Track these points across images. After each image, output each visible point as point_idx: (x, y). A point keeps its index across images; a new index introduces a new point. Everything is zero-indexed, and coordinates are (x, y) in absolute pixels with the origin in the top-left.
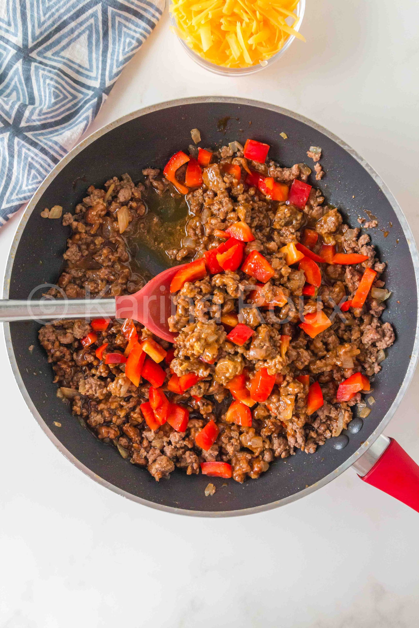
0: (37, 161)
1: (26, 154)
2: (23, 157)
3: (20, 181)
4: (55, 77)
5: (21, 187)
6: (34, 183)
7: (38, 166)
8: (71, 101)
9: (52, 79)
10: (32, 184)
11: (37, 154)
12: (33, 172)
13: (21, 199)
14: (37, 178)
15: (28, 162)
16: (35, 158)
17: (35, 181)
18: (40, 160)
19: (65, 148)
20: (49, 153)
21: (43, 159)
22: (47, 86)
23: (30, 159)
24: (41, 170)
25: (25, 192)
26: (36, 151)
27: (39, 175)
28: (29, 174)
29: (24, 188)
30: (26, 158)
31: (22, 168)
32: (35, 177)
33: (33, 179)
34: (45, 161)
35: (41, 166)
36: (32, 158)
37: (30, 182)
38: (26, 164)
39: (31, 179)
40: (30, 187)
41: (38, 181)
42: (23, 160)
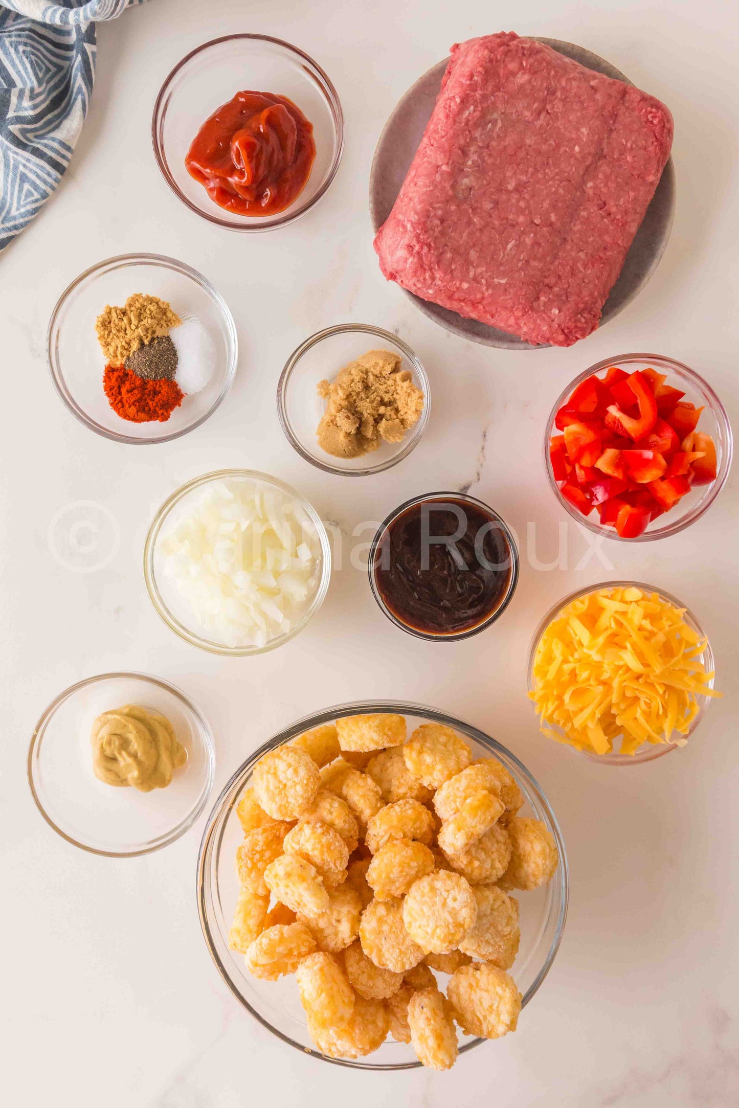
0: (31, 170)
1: (15, 160)
2: (11, 166)
3: (8, 204)
4: (29, 41)
5: (8, 212)
6: (29, 203)
7: (32, 177)
8: (55, 74)
9: (26, 44)
10: (25, 206)
11: (29, 160)
12: (27, 186)
13: (10, 229)
14: (33, 195)
15: (19, 172)
16: (28, 164)
17: (30, 199)
18: (34, 168)
19: (68, 143)
20: (45, 154)
21: (37, 165)
22: (22, 55)
23: (21, 168)
24: (38, 182)
25: (15, 218)
26: (27, 155)
27: (35, 190)
28: (20, 191)
29: (14, 212)
30: (16, 168)
31: (10, 182)
32: (29, 194)
33: (27, 196)
34: (42, 168)
35: (38, 176)
36: (24, 166)
37: (22, 203)
38: (15, 175)
39: (23, 197)
40: (23, 210)
41: (34, 198)
42: (11, 170)
